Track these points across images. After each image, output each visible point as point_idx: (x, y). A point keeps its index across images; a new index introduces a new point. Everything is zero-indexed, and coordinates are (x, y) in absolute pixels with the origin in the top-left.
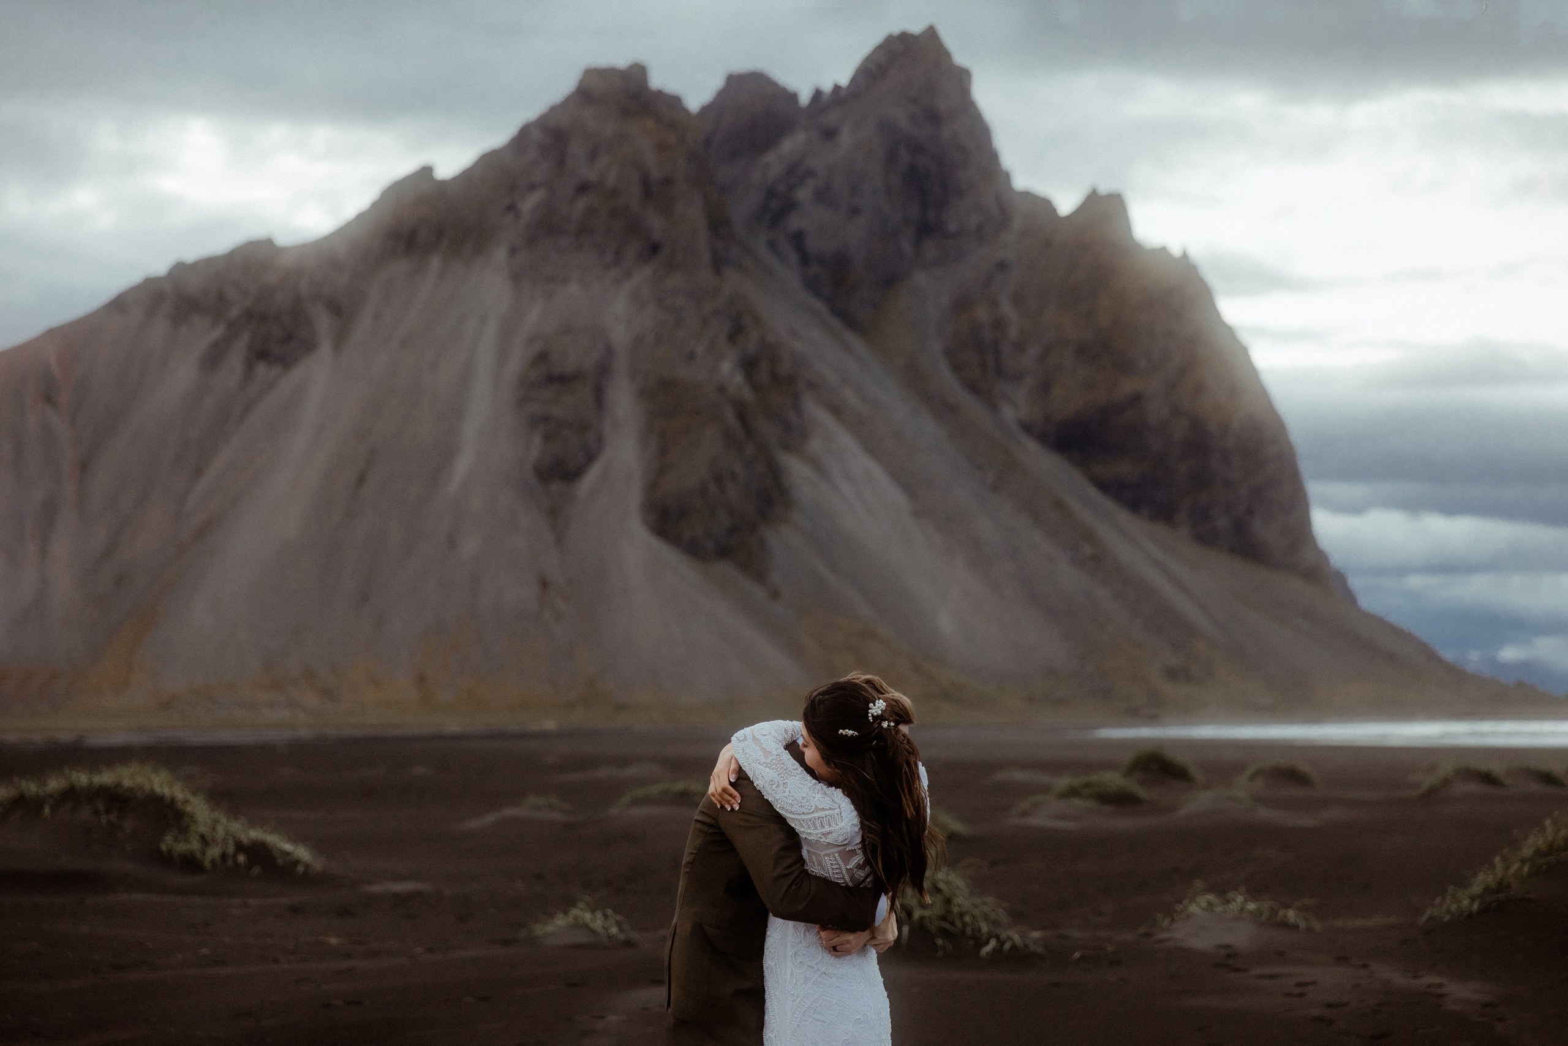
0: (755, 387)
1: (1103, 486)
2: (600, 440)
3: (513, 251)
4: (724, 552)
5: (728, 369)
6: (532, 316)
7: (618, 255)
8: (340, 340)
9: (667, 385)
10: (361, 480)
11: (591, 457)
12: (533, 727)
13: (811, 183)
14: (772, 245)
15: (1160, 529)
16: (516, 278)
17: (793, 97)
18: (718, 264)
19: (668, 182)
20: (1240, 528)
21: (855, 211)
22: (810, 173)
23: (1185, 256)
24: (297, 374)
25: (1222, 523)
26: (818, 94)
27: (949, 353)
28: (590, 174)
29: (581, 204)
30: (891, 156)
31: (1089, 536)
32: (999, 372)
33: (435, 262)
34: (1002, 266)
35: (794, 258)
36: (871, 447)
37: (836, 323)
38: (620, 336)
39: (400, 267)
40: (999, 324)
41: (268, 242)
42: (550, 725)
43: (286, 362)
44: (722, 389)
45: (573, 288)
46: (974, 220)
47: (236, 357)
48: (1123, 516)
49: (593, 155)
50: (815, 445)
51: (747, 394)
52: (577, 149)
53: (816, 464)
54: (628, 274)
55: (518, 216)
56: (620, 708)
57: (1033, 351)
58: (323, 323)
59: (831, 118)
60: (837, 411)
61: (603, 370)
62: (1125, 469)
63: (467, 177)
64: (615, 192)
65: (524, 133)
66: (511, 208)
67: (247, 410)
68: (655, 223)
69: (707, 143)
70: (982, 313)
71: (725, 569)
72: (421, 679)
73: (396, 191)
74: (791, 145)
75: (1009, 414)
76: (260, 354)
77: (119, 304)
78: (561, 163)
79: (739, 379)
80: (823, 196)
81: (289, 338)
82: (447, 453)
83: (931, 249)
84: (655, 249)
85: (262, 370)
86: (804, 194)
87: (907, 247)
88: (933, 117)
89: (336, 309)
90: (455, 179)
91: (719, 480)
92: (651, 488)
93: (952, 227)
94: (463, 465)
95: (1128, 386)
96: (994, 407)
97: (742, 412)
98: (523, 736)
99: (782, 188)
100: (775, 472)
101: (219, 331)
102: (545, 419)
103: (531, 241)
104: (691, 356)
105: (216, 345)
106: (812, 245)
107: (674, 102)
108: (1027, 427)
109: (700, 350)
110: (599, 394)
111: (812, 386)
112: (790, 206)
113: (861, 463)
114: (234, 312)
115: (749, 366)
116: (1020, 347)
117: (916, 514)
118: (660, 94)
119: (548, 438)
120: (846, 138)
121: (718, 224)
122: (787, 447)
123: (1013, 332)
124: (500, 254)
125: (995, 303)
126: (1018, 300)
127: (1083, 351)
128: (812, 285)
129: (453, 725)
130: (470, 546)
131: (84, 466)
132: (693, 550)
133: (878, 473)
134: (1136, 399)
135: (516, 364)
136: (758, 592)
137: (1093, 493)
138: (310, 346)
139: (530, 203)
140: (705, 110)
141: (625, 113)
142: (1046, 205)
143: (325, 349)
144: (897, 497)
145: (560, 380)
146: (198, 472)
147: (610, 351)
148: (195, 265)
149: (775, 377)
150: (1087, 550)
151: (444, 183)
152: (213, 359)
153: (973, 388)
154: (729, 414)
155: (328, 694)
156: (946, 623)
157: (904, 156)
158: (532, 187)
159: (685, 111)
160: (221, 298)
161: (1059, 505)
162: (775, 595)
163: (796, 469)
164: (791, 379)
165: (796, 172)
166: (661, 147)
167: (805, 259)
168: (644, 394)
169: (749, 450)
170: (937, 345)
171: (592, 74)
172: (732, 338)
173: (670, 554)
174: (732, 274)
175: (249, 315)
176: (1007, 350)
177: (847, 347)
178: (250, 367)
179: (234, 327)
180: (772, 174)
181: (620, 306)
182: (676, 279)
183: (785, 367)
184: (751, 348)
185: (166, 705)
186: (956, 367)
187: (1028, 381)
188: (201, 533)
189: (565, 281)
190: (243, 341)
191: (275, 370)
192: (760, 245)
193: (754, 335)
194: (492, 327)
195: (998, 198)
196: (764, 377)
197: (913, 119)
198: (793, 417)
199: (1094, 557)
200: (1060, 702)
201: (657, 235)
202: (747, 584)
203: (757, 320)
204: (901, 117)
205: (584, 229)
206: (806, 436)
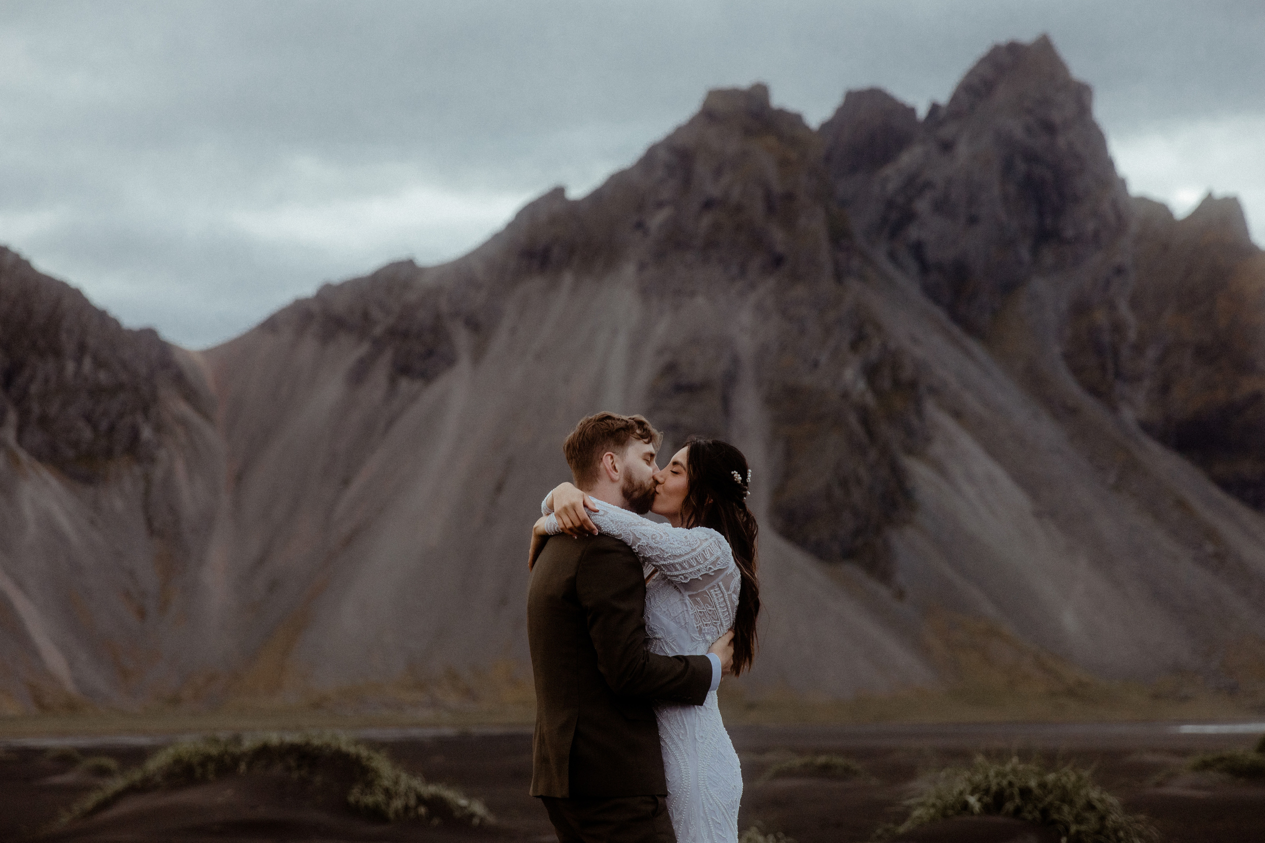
0: (878, 393)
1: (1225, 485)
3: (642, 267)
4: (849, 555)
5: (851, 376)
6: (662, 328)
7: (742, 266)
8: (478, 354)
9: (792, 392)
10: (499, 488)
13: (929, 195)
14: (892, 256)
16: (645, 292)
17: (911, 111)
18: (839, 276)
19: (789, 197)
21: (973, 220)
22: (928, 185)
24: (437, 388)
26: (934, 109)
27: (1067, 357)
28: (713, 190)
29: (706, 221)
30: (1008, 167)
31: (1211, 534)
32: (1118, 375)
33: (568, 279)
34: (1119, 271)
35: (913, 266)
36: (994, 450)
37: (956, 330)
38: (746, 345)
39: (535, 284)
40: (1118, 328)
41: (410, 263)
43: (427, 377)
44: (845, 395)
45: (700, 300)
46: (1091, 226)
47: (380, 373)
48: (1245, 514)
49: (718, 172)
50: (937, 449)
51: (870, 400)
52: (702, 169)
53: (937, 466)
54: (753, 286)
55: (646, 232)
57: (1152, 353)
58: (462, 338)
59: (947, 131)
60: (957, 415)
61: (731, 379)
62: (1247, 468)
63: (597, 197)
64: (739, 208)
65: (651, 151)
66: (640, 225)
67: (390, 423)
68: (778, 236)
69: (828, 159)
70: (1101, 317)
71: (850, 569)
73: (529, 212)
74: (909, 158)
75: (1128, 415)
76: (403, 369)
77: (271, 325)
78: (687, 182)
79: (861, 385)
80: (942, 206)
81: (430, 353)
83: (1048, 257)
84: (778, 261)
85: (405, 385)
86: (922, 206)
87: (1025, 255)
88: (1050, 128)
89: (474, 325)
90: (585, 199)
91: (844, 484)
92: (778, 492)
93: (1069, 233)
95: (1248, 386)
96: (1114, 409)
97: (865, 417)
99: (900, 200)
100: (898, 474)
101: (364, 349)
102: (675, 427)
103: (660, 255)
104: (816, 364)
105: (361, 362)
106: (932, 254)
107: (796, 120)
108: (1146, 427)
109: (824, 359)
110: (726, 402)
111: (933, 391)
112: (908, 217)
113: (983, 464)
114: (378, 331)
115: (871, 372)
116: (1138, 349)
117: (1038, 515)
118: (782, 113)
120: (963, 150)
121: (839, 236)
122: (910, 451)
123: (1132, 335)
124: (629, 270)
125: (1112, 306)
126: (1135, 303)
127: (1202, 353)
128: (932, 293)
131: (239, 479)
132: (820, 552)
133: (998, 472)
134: (1256, 398)
135: (645, 374)
136: (884, 592)
137: (1217, 493)
138: (450, 361)
139: (657, 220)
140: (826, 127)
141: (748, 132)
142: (1161, 210)
143: (464, 364)
144: (1019, 498)
145: (688, 389)
146: (346, 482)
147: (736, 360)
148: (342, 287)
149: (897, 383)
150: (1210, 548)
151: (576, 204)
152: (359, 374)
153: (1094, 391)
154: (853, 419)
155: (469, 693)
156: (1070, 621)
157: (1021, 167)
158: (660, 205)
159: (806, 128)
160: (366, 316)
161: (1181, 504)
162: (900, 595)
163: (918, 472)
164: (913, 385)
165: (914, 184)
166: (784, 163)
167: (925, 267)
168: (770, 401)
169: (873, 454)
170: (1057, 349)
171: (716, 95)
172: (854, 346)
173: (798, 557)
174: (854, 285)
175: (392, 332)
176: (1125, 352)
177: (968, 353)
178: (393, 381)
179: (378, 345)
180: (891, 187)
181: (746, 317)
182: (799, 291)
183: (907, 373)
184: (874, 355)
185: (317, 705)
186: (1077, 371)
187: (1147, 383)
188: (349, 541)
189: (693, 294)
190: (387, 357)
191: (417, 385)
192: (880, 255)
193: (876, 342)
194: (622, 341)
195: (1114, 204)
196: (886, 384)
197: (1028, 130)
198: (915, 421)
199: (1217, 555)
200: (1185, 699)
201: (780, 248)
202: (873, 585)
203: (879, 328)
204: (1016, 127)
205: (711, 243)
206: (928, 440)
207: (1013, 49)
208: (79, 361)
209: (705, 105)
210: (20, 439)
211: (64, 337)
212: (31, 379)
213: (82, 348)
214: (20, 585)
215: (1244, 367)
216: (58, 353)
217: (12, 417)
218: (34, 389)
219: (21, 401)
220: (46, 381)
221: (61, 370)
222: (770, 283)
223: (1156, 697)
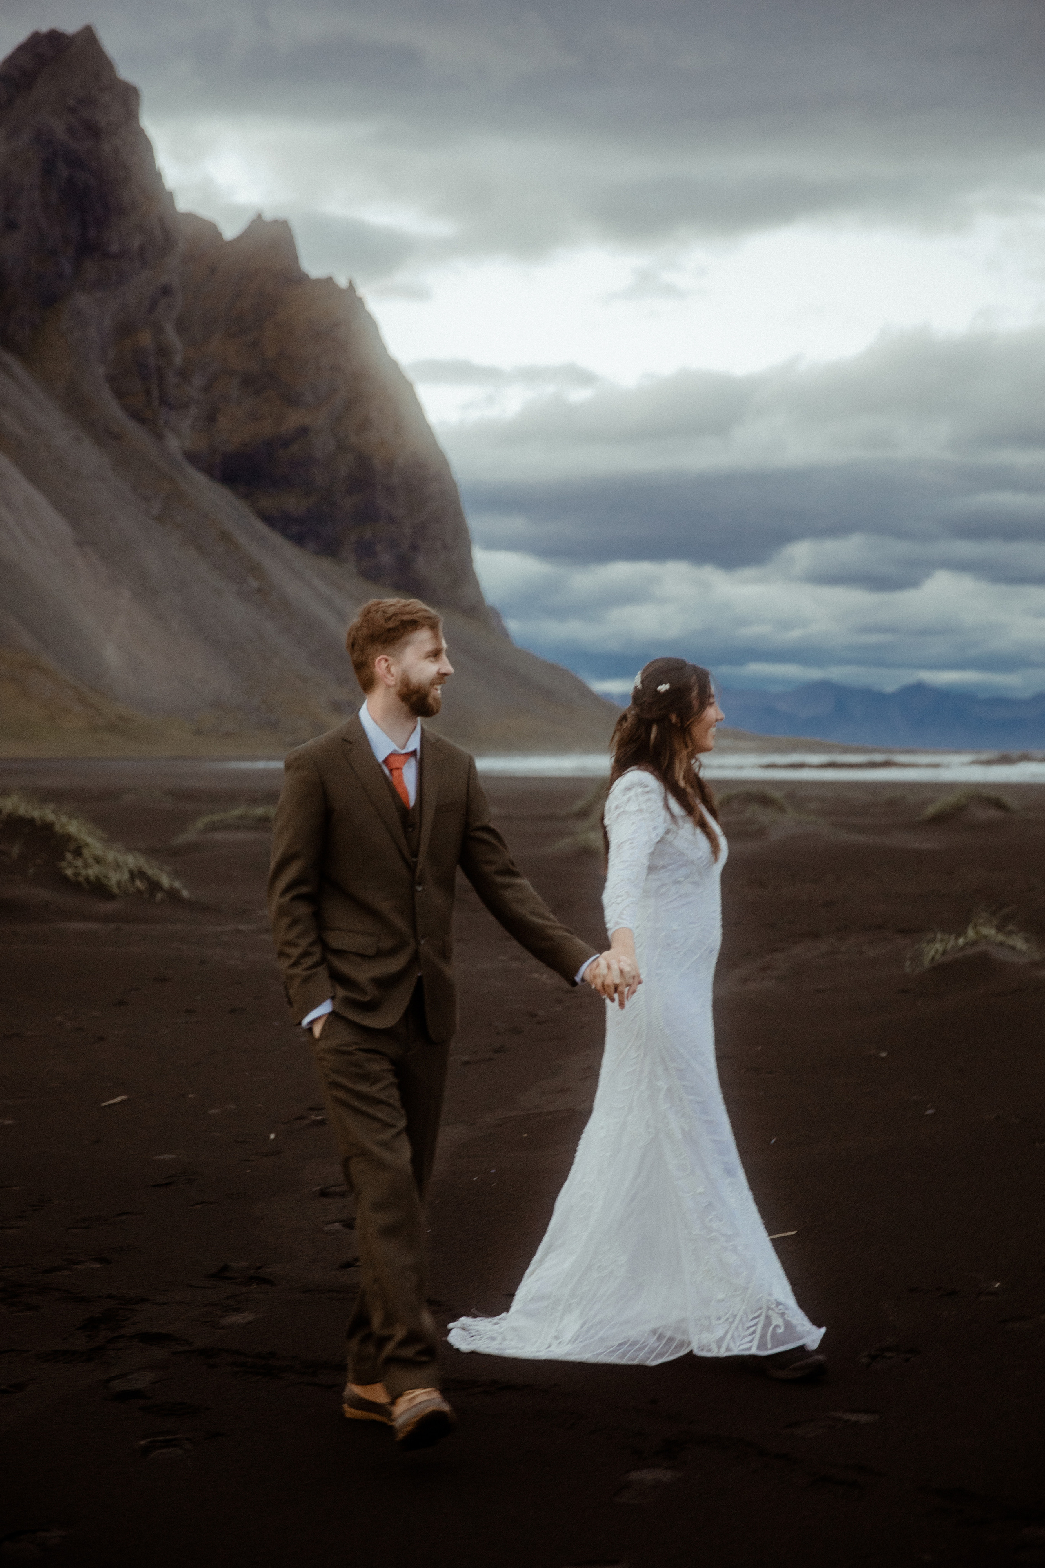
1: (269, 519)
15: (326, 564)
20: (404, 564)
23: (351, 287)
25: (386, 558)
27: (111, 379)
30: (48, 170)
31: (255, 569)
32: (163, 401)
34: (166, 291)
36: (33, 474)
40: (163, 351)
46: (136, 242)
48: (289, 549)
57: (198, 381)
62: (292, 503)
70: (146, 339)
75: (173, 443)
83: (91, 270)
87: (67, 268)
88: (94, 131)
93: (114, 248)
95: (294, 419)
96: (159, 437)
108: (192, 458)
113: (22, 489)
116: (184, 375)
117: (79, 544)
123: (178, 360)
125: (159, 330)
126: (182, 326)
127: (248, 382)
133: (39, 498)
134: (303, 431)
137: (261, 527)
142: (211, 230)
144: (61, 527)
150: (254, 583)
153: (138, 417)
156: (112, 655)
157: (64, 171)
161: (226, 537)
170: (101, 371)
176: (172, 379)
186: (120, 394)
187: (193, 411)
195: (161, 220)
197: (71, 131)
199: (260, 591)
200: (228, 735)
204: (59, 128)
207: (55, 38)
215: (292, 400)
223: (198, 732)
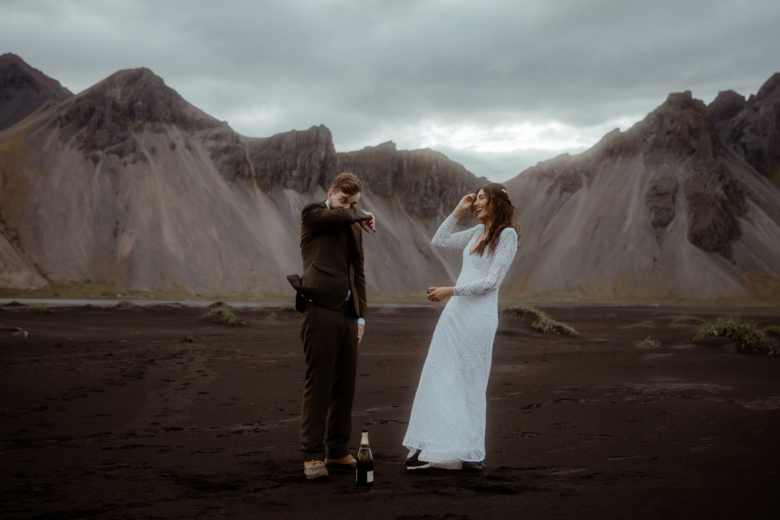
0: (728, 195)
2: (674, 214)
3: (645, 154)
4: (716, 250)
5: (719, 190)
6: (652, 175)
7: (680, 153)
8: (589, 184)
9: (697, 195)
10: (596, 227)
11: (671, 219)
12: (651, 305)
13: (749, 127)
14: (734, 148)
16: (646, 162)
17: (744, 98)
18: (715, 156)
19: (698, 129)
21: (765, 135)
22: (749, 123)
24: (575, 195)
26: (752, 96)
28: (670, 128)
33: (620, 158)
35: (743, 152)
37: (757, 173)
38: (681, 179)
39: (609, 160)
42: (657, 305)
43: (573, 192)
44: (716, 196)
45: (665, 165)
47: (557, 190)
49: (672, 121)
50: (749, 214)
51: (725, 197)
52: (667, 121)
53: (749, 220)
54: (684, 160)
55: (647, 143)
56: (680, 300)
58: (584, 179)
59: (757, 104)
60: (758, 202)
61: (675, 191)
63: (630, 131)
64: (680, 134)
65: (649, 115)
66: (645, 140)
67: (560, 207)
68: (693, 143)
69: (712, 116)
71: (716, 254)
72: (615, 289)
73: (607, 137)
74: (741, 115)
76: (565, 189)
77: (522, 176)
78: (662, 125)
79: (722, 193)
80: (752, 131)
81: (574, 184)
82: (623, 218)
84: (693, 151)
85: (565, 194)
86: (746, 130)
89: (588, 175)
90: (626, 132)
91: (715, 226)
92: (691, 229)
94: (629, 222)
97: (723, 204)
98: (647, 307)
99: (738, 129)
100: (735, 223)
101: (552, 182)
102: (656, 207)
103: (651, 150)
104: (706, 186)
105: (551, 187)
106: (749, 147)
107: (701, 102)
109: (708, 184)
110: (674, 198)
111: (749, 194)
112: (741, 134)
113: (766, 219)
114: (557, 177)
115: (726, 188)
118: (695, 100)
119: (656, 213)
120: (762, 110)
121: (715, 142)
122: (739, 215)
124: (641, 155)
128: (749, 161)
129: (624, 304)
130: (631, 248)
132: (706, 249)
135: (646, 189)
136: (729, 263)
138: (580, 187)
139: (650, 139)
140: (712, 104)
141: (683, 107)
143: (584, 187)
145: (661, 195)
146: (546, 226)
147: (677, 185)
148: (545, 163)
151: (623, 133)
152: (550, 191)
154: (719, 204)
155: (585, 293)
158: (652, 133)
159: (704, 105)
160: (553, 172)
162: (735, 263)
163: (743, 222)
164: (741, 192)
165: (744, 123)
166: (696, 118)
167: (747, 152)
168: (689, 198)
169: (726, 216)
171: (672, 95)
172: (720, 179)
173: (698, 250)
174: (720, 158)
175: (561, 177)
177: (761, 181)
178: (561, 193)
179: (557, 181)
180: (735, 124)
181: (681, 170)
182: (701, 160)
183: (739, 188)
184: (727, 182)
185: (536, 296)
188: (546, 244)
189: (663, 163)
190: (559, 186)
191: (569, 194)
192: (730, 147)
193: (728, 178)
194: (638, 179)
196: (731, 192)
198: (741, 204)
201: (694, 147)
202: (725, 260)
203: (729, 173)
205: (669, 146)
206: (746, 211)
208: (462, 188)
209: (668, 99)
210: (444, 213)
211: (457, 180)
212: (448, 193)
213: (463, 184)
214: (444, 257)
216: (456, 185)
217: (442, 205)
218: (448, 196)
219: (444, 200)
220: (452, 194)
221: (457, 190)
222: (690, 158)
